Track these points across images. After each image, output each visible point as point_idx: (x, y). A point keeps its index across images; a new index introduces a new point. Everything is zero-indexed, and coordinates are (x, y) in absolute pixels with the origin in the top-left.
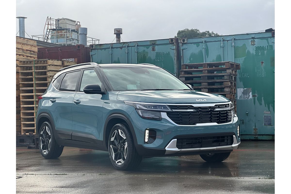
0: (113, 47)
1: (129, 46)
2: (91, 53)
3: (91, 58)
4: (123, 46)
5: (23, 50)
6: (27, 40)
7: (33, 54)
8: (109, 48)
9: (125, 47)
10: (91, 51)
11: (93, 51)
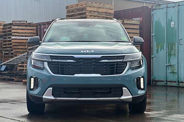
0: (169, 6)
1: (180, 5)
2: (152, 13)
3: (152, 17)
4: (176, 5)
5: (98, 12)
6: (103, 5)
7: (109, 15)
8: (164, 8)
9: (176, 6)
10: (153, 11)
11: (154, 11)
